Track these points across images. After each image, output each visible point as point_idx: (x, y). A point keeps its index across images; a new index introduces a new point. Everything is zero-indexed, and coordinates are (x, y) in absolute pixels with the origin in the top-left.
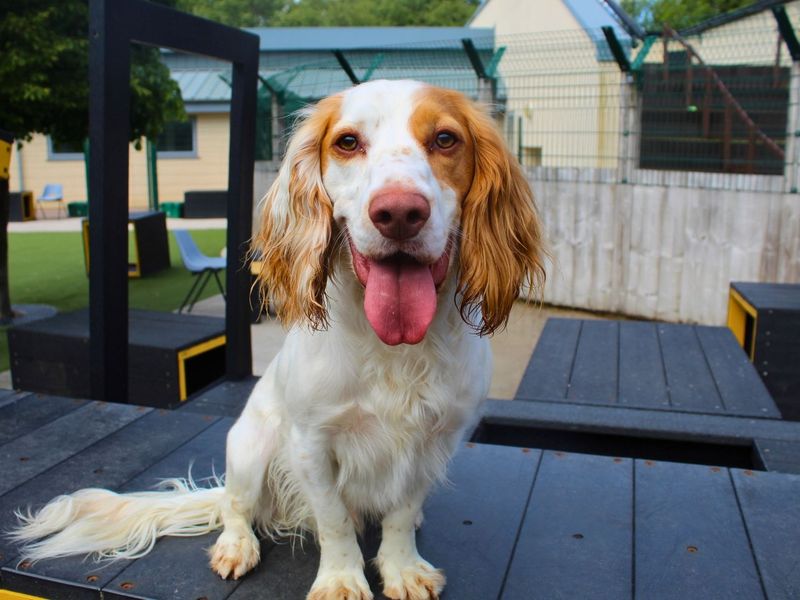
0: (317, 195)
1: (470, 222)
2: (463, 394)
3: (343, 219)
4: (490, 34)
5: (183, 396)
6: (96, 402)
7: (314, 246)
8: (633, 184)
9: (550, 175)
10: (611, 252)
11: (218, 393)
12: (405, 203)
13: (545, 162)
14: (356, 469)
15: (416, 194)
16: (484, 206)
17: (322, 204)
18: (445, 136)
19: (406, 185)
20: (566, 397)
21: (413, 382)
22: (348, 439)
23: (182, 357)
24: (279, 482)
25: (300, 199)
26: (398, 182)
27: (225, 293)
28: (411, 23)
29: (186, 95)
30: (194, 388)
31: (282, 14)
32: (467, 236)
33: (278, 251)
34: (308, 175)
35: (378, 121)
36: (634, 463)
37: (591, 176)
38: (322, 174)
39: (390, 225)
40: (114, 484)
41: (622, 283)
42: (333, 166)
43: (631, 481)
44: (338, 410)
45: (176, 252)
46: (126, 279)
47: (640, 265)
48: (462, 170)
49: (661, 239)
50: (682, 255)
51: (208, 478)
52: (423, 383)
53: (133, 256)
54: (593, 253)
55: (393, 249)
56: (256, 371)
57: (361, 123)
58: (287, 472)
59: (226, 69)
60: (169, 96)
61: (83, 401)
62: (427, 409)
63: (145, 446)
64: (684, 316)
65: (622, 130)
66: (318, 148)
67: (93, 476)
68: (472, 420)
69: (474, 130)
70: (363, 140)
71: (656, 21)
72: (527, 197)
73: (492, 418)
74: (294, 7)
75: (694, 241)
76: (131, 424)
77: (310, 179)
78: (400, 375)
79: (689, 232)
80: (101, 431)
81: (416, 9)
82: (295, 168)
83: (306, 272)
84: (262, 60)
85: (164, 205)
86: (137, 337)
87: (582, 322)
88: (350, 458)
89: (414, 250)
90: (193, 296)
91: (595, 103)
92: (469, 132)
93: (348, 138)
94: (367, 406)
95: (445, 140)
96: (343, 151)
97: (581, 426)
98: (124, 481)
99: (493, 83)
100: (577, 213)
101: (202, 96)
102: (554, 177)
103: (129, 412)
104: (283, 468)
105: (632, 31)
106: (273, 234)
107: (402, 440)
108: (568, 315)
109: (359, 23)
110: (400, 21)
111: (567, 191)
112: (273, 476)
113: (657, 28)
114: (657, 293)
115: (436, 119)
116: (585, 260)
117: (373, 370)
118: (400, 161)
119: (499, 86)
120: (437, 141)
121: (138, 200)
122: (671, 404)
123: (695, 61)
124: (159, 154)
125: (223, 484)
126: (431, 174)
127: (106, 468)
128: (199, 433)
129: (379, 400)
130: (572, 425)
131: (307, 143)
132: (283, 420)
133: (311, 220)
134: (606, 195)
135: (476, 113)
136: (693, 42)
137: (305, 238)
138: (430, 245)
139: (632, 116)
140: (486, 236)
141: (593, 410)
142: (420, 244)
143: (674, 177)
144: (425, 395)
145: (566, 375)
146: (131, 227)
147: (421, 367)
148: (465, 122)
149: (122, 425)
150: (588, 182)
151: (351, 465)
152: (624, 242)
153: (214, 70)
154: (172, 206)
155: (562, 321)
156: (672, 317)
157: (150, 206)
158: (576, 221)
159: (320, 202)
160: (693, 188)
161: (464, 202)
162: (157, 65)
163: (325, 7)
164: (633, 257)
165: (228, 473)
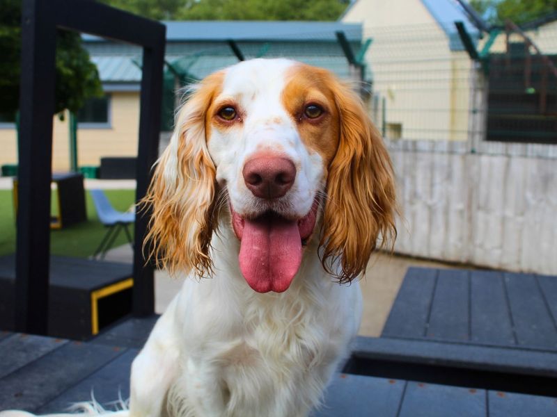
0: (202, 159)
1: (334, 185)
2: (335, 333)
3: (224, 182)
4: (359, 28)
5: (95, 330)
6: (19, 335)
7: (199, 204)
8: (480, 154)
9: (410, 146)
10: (461, 212)
11: (125, 328)
12: (274, 166)
13: (406, 135)
14: (243, 397)
15: (284, 159)
16: (347, 171)
17: (207, 167)
18: (313, 107)
19: (275, 150)
20: (425, 335)
21: (290, 323)
22: (237, 370)
23: (95, 296)
24: (177, 407)
25: (187, 162)
26: (269, 148)
27: (133, 242)
28: (292, 18)
29: (104, 76)
30: (105, 324)
31: (184, 10)
32: (331, 196)
33: (170, 207)
34: (194, 142)
35: (254, 94)
36: (487, 394)
37: (444, 147)
38: (206, 141)
39: (261, 186)
40: (32, 406)
41: (471, 238)
42: (215, 133)
43: (485, 411)
44: (227, 346)
45: (92, 207)
46: (48, 230)
47: (487, 223)
48: (328, 136)
49: (505, 200)
50: (522, 214)
51: (115, 402)
52: (299, 324)
53: (55, 210)
54: (446, 212)
55: (264, 207)
56: (158, 309)
57: (240, 95)
58: (184, 399)
59: (138, 54)
60: (90, 77)
61: (7, 333)
62: (303, 347)
63: (61, 374)
64: (525, 267)
65: (472, 109)
66: (203, 118)
67: (13, 399)
68: (343, 354)
69: (339, 102)
70: (241, 110)
71: (500, 17)
72: (386, 163)
73: (361, 353)
74: (194, 4)
75: (533, 202)
76: (49, 355)
77: (196, 144)
78: (279, 316)
79: (529, 195)
80: (22, 359)
81: (297, 7)
82: (183, 135)
83: (193, 227)
84: (168, 48)
85: (83, 169)
86: (56, 278)
87: (438, 271)
88: (239, 387)
89: (282, 209)
90: (106, 245)
91: (448, 85)
92: (336, 104)
93: (228, 109)
94: (252, 343)
95: (313, 111)
96: (224, 120)
97: (438, 360)
98: (41, 404)
99: (361, 68)
100: (432, 178)
101: (116, 77)
102: (413, 148)
103: (48, 343)
104: (180, 395)
105: (479, 25)
106: (165, 193)
107: (283, 374)
108: (424, 265)
109: (249, 18)
110: (283, 16)
111: (424, 161)
112: (172, 402)
113: (500, 24)
114: (501, 247)
115: (305, 94)
116: (439, 219)
117: (255, 312)
118: (272, 129)
119: (367, 70)
120: (305, 112)
121: (60, 163)
122: (517, 342)
123: (532, 51)
124: (80, 125)
125: (128, 408)
126: (300, 141)
127: (26, 392)
128: (108, 363)
129: (262, 338)
130: (430, 359)
131: (193, 114)
132: (181, 352)
133: (197, 181)
134: (457, 163)
135: (341, 87)
136: (530, 35)
137: (192, 197)
138: (296, 206)
139: (480, 97)
140: (348, 197)
141: (448, 347)
142: (286, 205)
143: (516, 148)
144: (302, 336)
145: (424, 317)
146: (54, 186)
147: (296, 310)
148: (332, 95)
149: (41, 354)
150: (442, 153)
151: (240, 393)
152: (473, 203)
153: (128, 55)
154: (89, 169)
155: (420, 270)
156: (514, 267)
157: (72, 168)
158: (432, 185)
159: (206, 166)
160: (532, 157)
161: (329, 165)
162: (79, 51)
163: (221, 5)
164: (480, 216)
165: (132, 399)
